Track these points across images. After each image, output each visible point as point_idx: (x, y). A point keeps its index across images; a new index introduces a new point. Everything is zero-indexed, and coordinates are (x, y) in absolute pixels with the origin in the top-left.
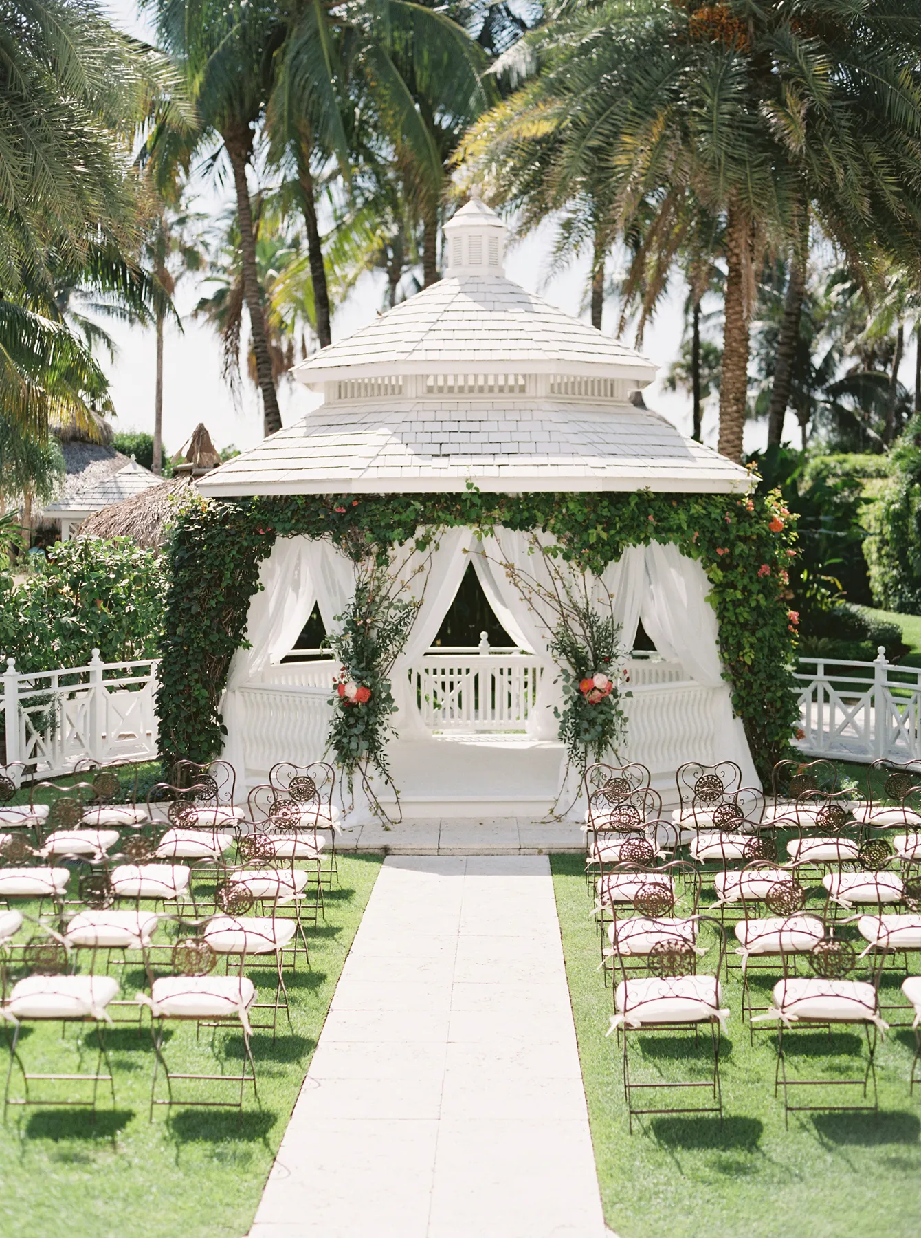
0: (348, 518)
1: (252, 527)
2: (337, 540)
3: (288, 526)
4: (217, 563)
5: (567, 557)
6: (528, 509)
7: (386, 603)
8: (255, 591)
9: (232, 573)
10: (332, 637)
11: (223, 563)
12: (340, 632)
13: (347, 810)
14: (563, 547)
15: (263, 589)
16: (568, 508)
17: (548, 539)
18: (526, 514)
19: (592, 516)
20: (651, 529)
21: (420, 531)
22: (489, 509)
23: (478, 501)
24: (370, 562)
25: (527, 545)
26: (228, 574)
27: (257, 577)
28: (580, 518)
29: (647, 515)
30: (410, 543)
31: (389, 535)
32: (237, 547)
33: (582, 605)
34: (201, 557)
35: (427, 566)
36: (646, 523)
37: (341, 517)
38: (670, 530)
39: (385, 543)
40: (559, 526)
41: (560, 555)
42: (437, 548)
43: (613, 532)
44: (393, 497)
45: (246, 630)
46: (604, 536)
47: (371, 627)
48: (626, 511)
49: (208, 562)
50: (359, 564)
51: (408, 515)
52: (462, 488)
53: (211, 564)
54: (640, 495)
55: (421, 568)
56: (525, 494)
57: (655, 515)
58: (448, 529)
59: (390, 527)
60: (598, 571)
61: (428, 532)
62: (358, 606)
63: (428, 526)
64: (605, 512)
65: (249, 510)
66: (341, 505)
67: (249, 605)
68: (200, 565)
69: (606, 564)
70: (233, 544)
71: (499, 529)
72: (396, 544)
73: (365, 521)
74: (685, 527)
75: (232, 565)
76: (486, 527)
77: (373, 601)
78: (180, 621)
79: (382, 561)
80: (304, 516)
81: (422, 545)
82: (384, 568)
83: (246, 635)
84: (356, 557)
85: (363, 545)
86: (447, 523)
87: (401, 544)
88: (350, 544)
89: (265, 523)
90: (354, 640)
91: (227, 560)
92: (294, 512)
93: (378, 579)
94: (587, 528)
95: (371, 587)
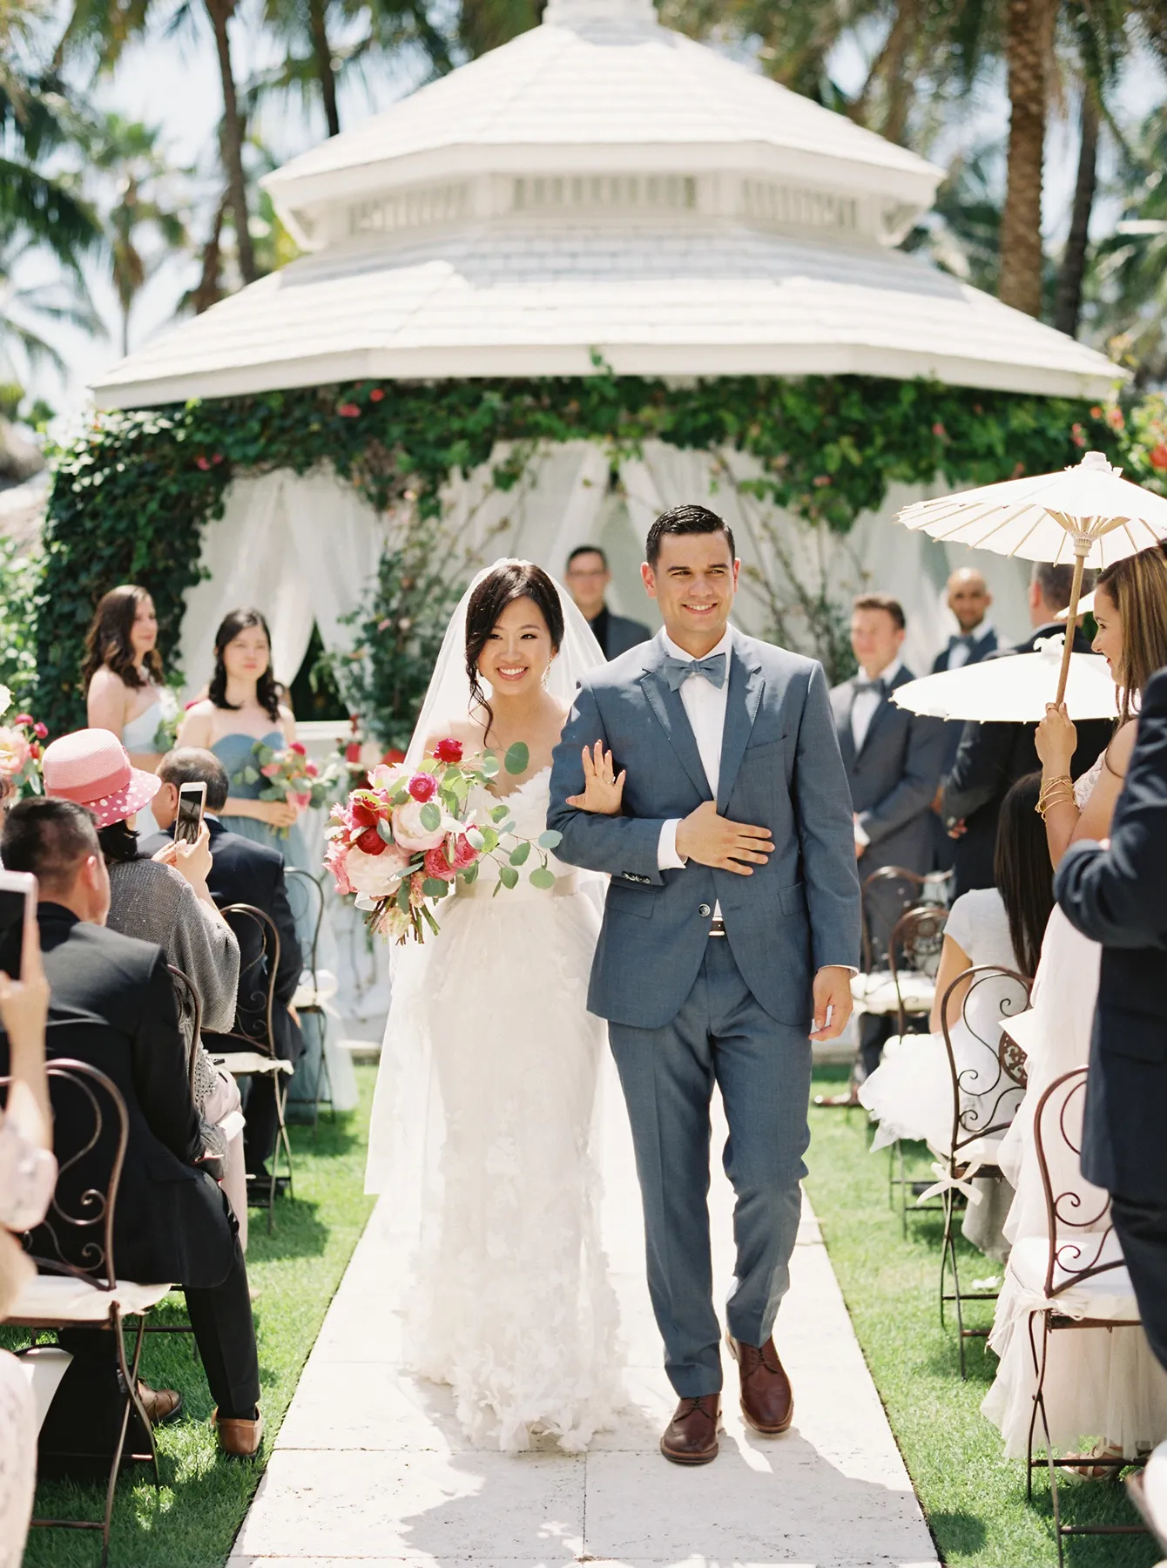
0: (363, 425)
1: (186, 458)
2: (344, 471)
3: (252, 451)
4: (122, 526)
5: (781, 500)
6: (708, 409)
7: (436, 591)
8: (194, 580)
9: (150, 545)
10: (333, 656)
11: (134, 526)
12: (347, 647)
13: (364, 985)
14: (774, 478)
15: (208, 576)
16: (784, 408)
17: (746, 466)
18: (704, 418)
19: (831, 422)
20: (939, 452)
21: (501, 452)
22: (634, 409)
23: (611, 393)
24: (404, 513)
25: (706, 477)
26: (141, 548)
27: (197, 553)
28: (808, 425)
29: (930, 424)
30: (483, 474)
31: (442, 456)
32: (158, 495)
33: (813, 591)
34: (94, 515)
35: (515, 522)
36: (931, 441)
37: (350, 423)
38: (973, 455)
39: (436, 474)
40: (766, 440)
41: (769, 497)
42: (534, 484)
43: (869, 452)
44: (448, 386)
45: (178, 655)
46: (855, 457)
47: (408, 637)
48: (895, 414)
49: (106, 525)
50: (386, 516)
51: (475, 421)
52: (581, 367)
53: (112, 530)
54: (919, 385)
55: (505, 524)
56: (701, 381)
57: (948, 427)
58: (555, 447)
59: (444, 443)
60: (841, 526)
61: (516, 454)
62: (385, 598)
63: (517, 443)
64: (856, 413)
65: (181, 424)
66: (351, 402)
67: (183, 607)
68: (93, 531)
69: (856, 513)
70: (152, 489)
71: (653, 447)
72: (456, 473)
73: (396, 430)
74: (1000, 450)
75: (149, 533)
76: (628, 444)
77: (412, 587)
78: (57, 638)
79: (430, 506)
80: (283, 430)
81: (506, 479)
82: (432, 522)
83: (178, 665)
84: (381, 502)
85: (392, 478)
86: (552, 434)
87: (466, 476)
88: (368, 477)
89: (209, 450)
90: (376, 659)
91: (142, 520)
92: (265, 423)
93: (422, 545)
94: (821, 443)
95: (410, 558)
